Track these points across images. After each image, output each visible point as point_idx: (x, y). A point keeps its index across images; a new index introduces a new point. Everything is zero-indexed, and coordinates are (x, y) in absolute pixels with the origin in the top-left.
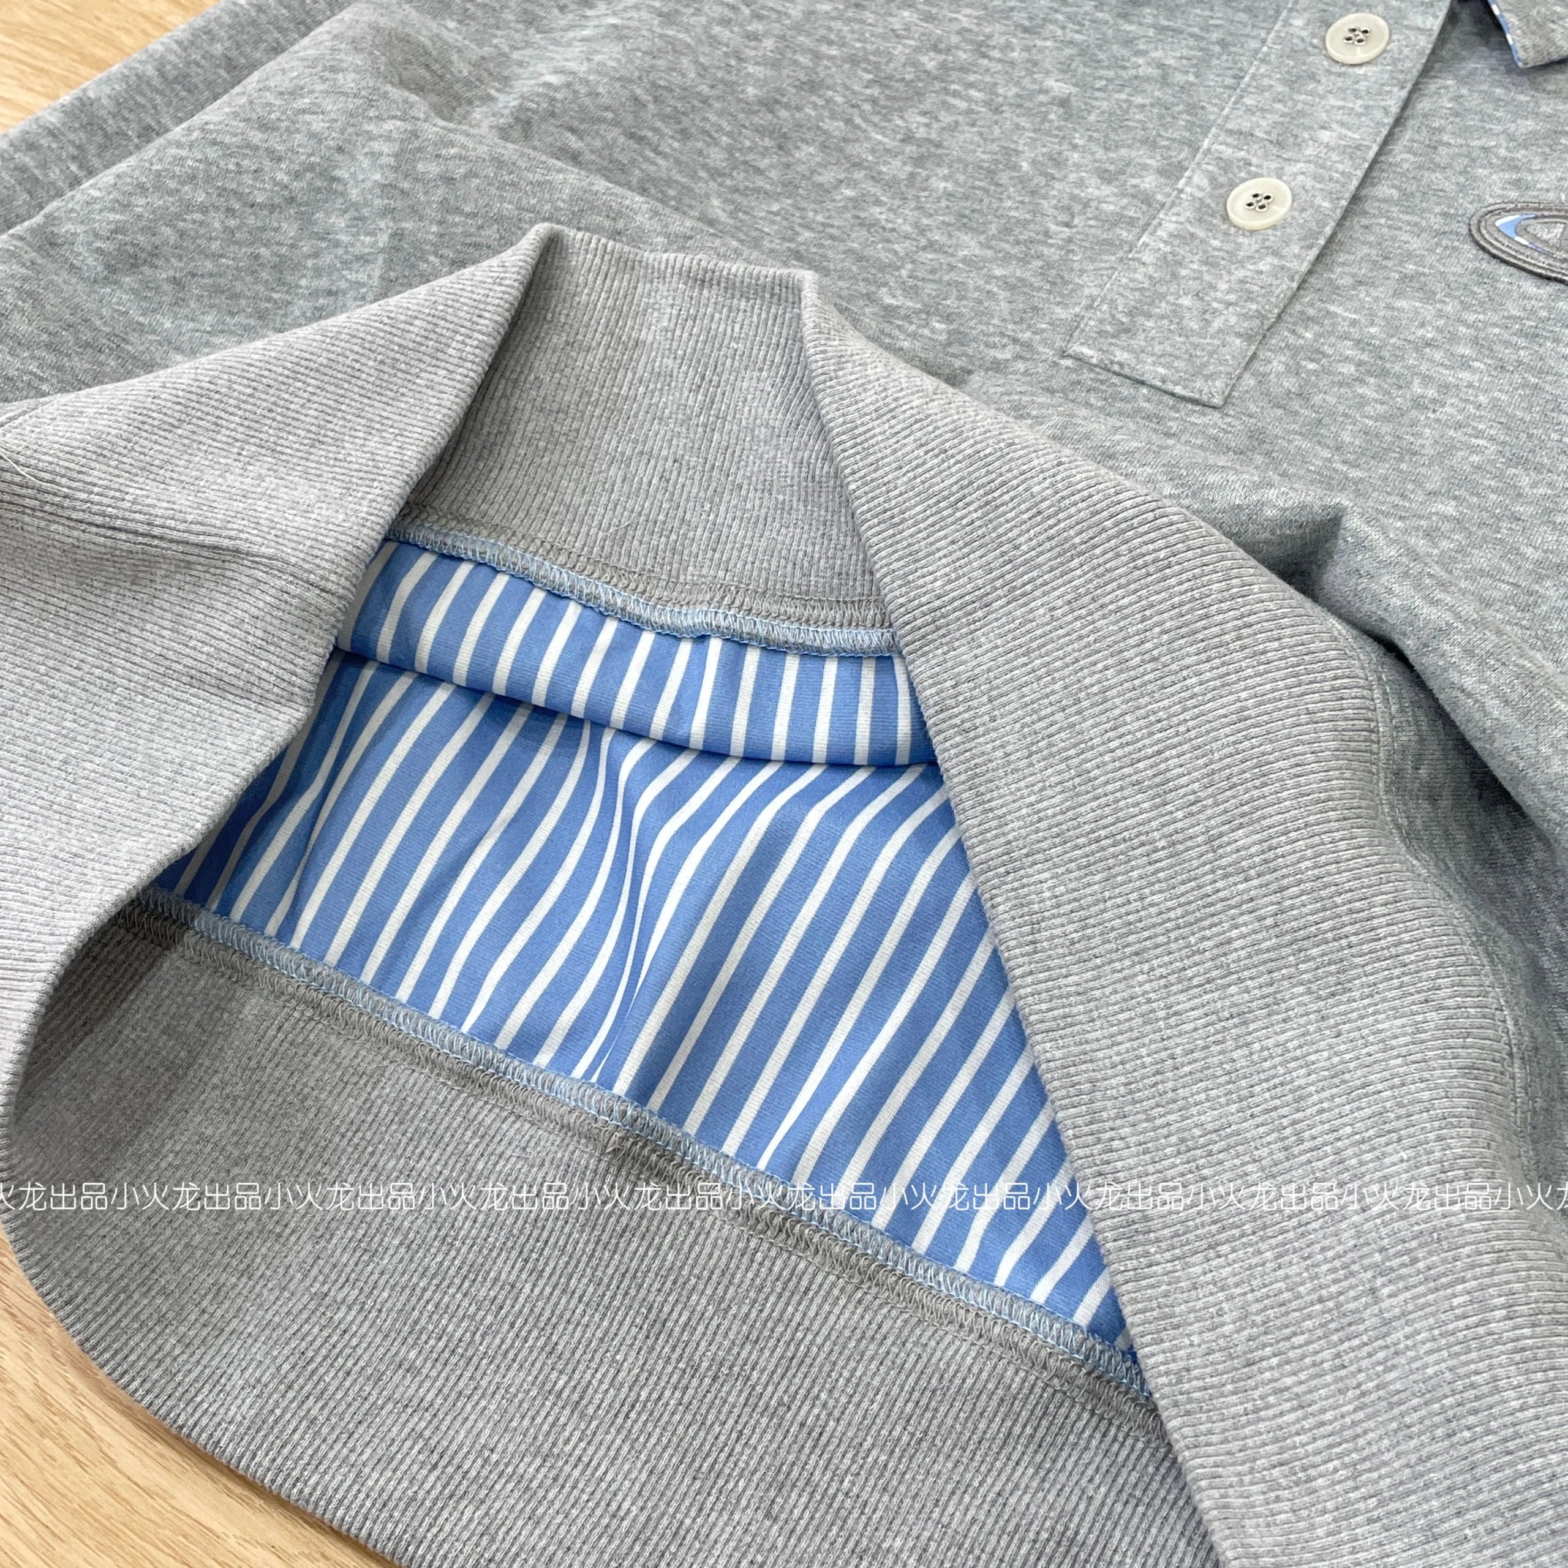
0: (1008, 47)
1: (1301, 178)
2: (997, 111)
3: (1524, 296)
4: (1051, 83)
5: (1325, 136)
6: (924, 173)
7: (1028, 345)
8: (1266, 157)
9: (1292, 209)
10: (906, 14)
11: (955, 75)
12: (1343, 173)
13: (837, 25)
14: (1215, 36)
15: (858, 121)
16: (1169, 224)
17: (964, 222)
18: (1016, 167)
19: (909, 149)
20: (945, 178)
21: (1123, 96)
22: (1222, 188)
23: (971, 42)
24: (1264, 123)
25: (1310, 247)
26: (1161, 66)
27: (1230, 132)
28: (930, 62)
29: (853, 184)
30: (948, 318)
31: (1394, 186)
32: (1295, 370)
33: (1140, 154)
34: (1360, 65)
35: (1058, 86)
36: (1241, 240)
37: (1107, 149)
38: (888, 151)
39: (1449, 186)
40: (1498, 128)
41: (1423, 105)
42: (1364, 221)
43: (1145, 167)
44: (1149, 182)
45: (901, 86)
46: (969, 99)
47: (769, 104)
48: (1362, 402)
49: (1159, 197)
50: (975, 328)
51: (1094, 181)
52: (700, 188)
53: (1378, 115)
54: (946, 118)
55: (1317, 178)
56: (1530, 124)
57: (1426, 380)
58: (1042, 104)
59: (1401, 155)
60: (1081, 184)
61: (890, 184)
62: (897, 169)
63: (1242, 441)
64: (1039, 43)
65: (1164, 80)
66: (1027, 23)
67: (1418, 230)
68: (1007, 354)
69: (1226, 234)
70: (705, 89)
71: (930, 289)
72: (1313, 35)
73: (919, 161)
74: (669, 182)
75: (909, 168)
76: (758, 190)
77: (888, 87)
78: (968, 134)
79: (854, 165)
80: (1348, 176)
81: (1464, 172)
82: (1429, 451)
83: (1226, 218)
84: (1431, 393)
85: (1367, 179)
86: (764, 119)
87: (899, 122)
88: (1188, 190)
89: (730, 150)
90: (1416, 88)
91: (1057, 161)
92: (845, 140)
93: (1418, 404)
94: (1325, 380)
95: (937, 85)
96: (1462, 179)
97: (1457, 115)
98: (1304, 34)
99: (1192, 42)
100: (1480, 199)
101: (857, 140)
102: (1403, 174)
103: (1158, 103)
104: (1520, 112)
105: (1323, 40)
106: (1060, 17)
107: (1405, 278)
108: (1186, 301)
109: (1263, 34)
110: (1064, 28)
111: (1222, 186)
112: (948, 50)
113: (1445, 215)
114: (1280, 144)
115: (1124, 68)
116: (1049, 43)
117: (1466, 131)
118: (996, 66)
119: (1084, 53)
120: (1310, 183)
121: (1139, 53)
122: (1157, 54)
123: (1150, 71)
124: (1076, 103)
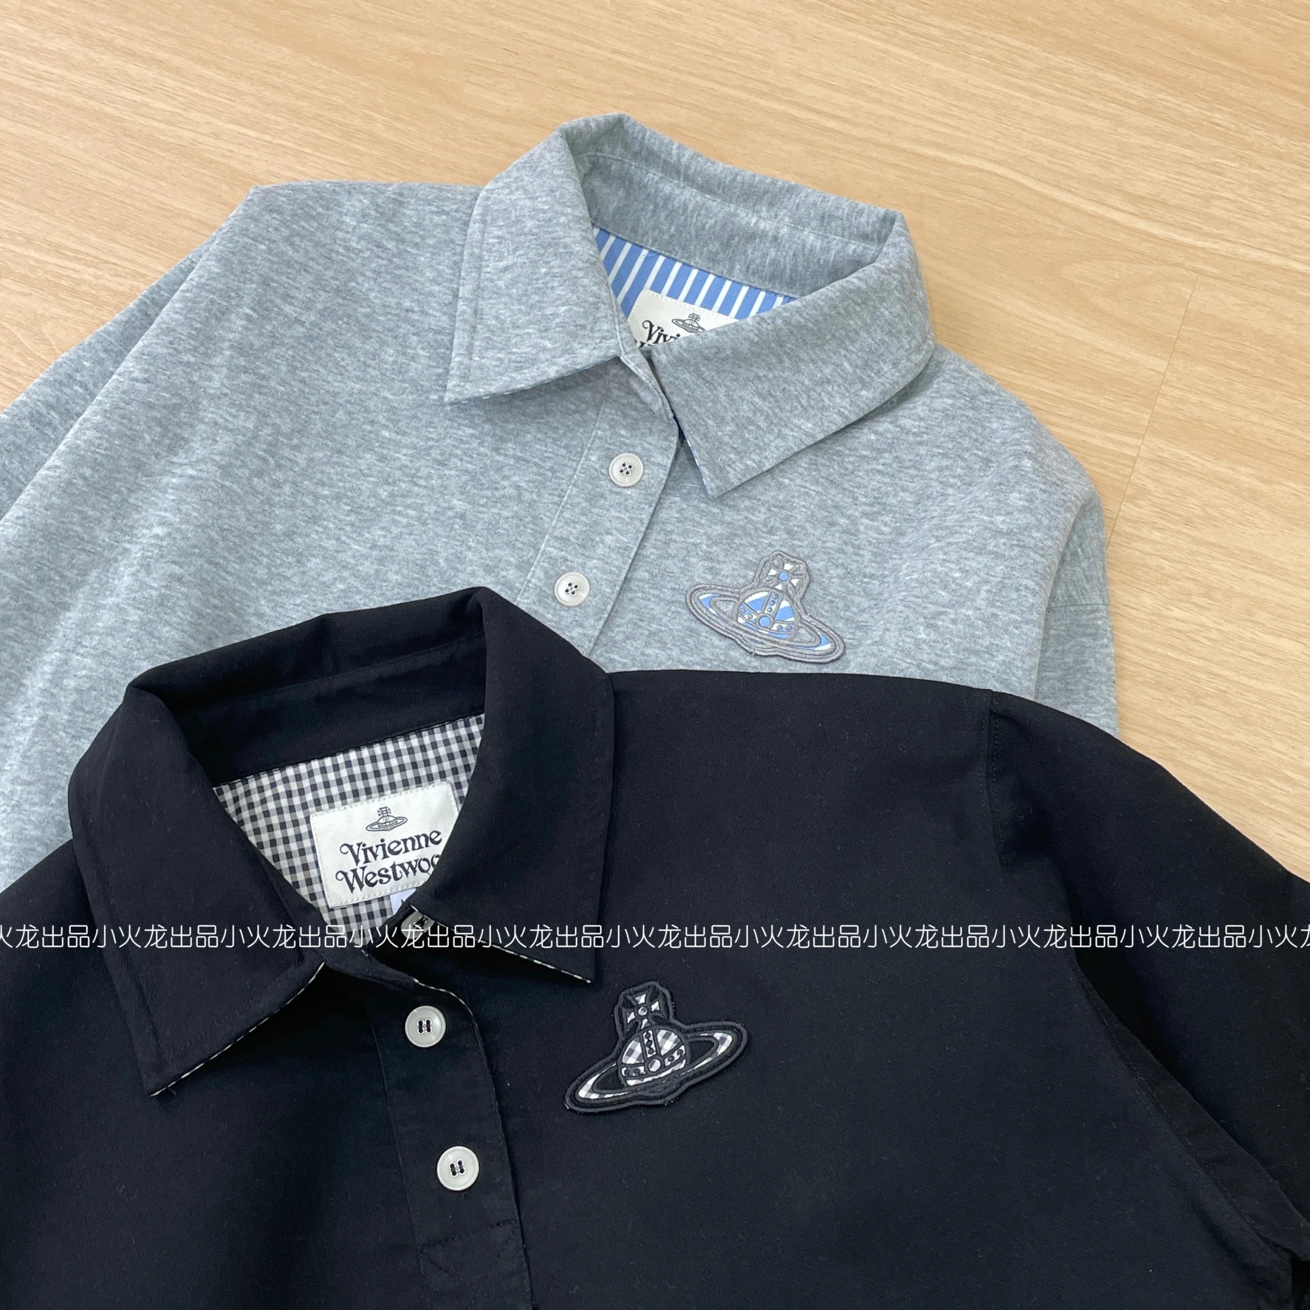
0: (429, 477)
1: (595, 571)
2: (425, 524)
3: (713, 646)
4: (455, 501)
5: (608, 539)
6: (384, 569)
8: (576, 556)
9: (589, 595)
10: (368, 456)
11: (399, 499)
12: (617, 567)
13: (327, 469)
14: (548, 465)
15: (344, 538)
18: (437, 564)
19: (375, 553)
20: (397, 573)
21: (496, 510)
22: (552, 578)
23: (407, 476)
24: (574, 531)
25: (600, 619)
26: (518, 487)
27: (556, 538)
28: (383, 493)
31: (647, 571)
33: (506, 554)
34: (628, 487)
35: (459, 504)
36: (563, 613)
37: (487, 550)
38: (362, 556)
39: (676, 570)
40: (702, 531)
41: (663, 515)
42: (630, 595)
43: (509, 563)
45: (367, 512)
46: (408, 517)
47: (290, 535)
49: (517, 585)
51: (481, 573)
52: (253, 593)
53: (637, 523)
54: (396, 531)
55: (604, 572)
56: (719, 529)
58: (450, 518)
59: (650, 552)
62: (367, 567)
64: (447, 472)
65: (519, 499)
66: (439, 457)
67: (659, 601)
69: (555, 609)
70: (250, 528)
72: (602, 467)
73: (381, 561)
74: (236, 591)
75: (375, 567)
76: (287, 591)
77: (360, 514)
78: (409, 541)
79: (343, 567)
80: (620, 569)
81: (683, 560)
85: (632, 567)
86: (288, 545)
87: (367, 535)
88: (533, 580)
89: (268, 567)
90: (659, 503)
91: (460, 558)
92: (337, 551)
95: (389, 508)
96: (682, 565)
97: (680, 521)
98: (597, 466)
99: (535, 469)
100: (691, 579)
101: (344, 551)
102: (651, 563)
103: (516, 516)
104: (715, 520)
105: (608, 470)
106: (459, 452)
107: (652, 634)
109: (574, 464)
110: (462, 460)
111: (551, 577)
112: (394, 483)
113: (673, 589)
114: (583, 546)
115: (496, 489)
116: (453, 472)
117: (685, 533)
118: (423, 491)
119: (473, 478)
120: (599, 575)
121: (505, 478)
122: (515, 478)
123: (511, 491)
124: (470, 516)
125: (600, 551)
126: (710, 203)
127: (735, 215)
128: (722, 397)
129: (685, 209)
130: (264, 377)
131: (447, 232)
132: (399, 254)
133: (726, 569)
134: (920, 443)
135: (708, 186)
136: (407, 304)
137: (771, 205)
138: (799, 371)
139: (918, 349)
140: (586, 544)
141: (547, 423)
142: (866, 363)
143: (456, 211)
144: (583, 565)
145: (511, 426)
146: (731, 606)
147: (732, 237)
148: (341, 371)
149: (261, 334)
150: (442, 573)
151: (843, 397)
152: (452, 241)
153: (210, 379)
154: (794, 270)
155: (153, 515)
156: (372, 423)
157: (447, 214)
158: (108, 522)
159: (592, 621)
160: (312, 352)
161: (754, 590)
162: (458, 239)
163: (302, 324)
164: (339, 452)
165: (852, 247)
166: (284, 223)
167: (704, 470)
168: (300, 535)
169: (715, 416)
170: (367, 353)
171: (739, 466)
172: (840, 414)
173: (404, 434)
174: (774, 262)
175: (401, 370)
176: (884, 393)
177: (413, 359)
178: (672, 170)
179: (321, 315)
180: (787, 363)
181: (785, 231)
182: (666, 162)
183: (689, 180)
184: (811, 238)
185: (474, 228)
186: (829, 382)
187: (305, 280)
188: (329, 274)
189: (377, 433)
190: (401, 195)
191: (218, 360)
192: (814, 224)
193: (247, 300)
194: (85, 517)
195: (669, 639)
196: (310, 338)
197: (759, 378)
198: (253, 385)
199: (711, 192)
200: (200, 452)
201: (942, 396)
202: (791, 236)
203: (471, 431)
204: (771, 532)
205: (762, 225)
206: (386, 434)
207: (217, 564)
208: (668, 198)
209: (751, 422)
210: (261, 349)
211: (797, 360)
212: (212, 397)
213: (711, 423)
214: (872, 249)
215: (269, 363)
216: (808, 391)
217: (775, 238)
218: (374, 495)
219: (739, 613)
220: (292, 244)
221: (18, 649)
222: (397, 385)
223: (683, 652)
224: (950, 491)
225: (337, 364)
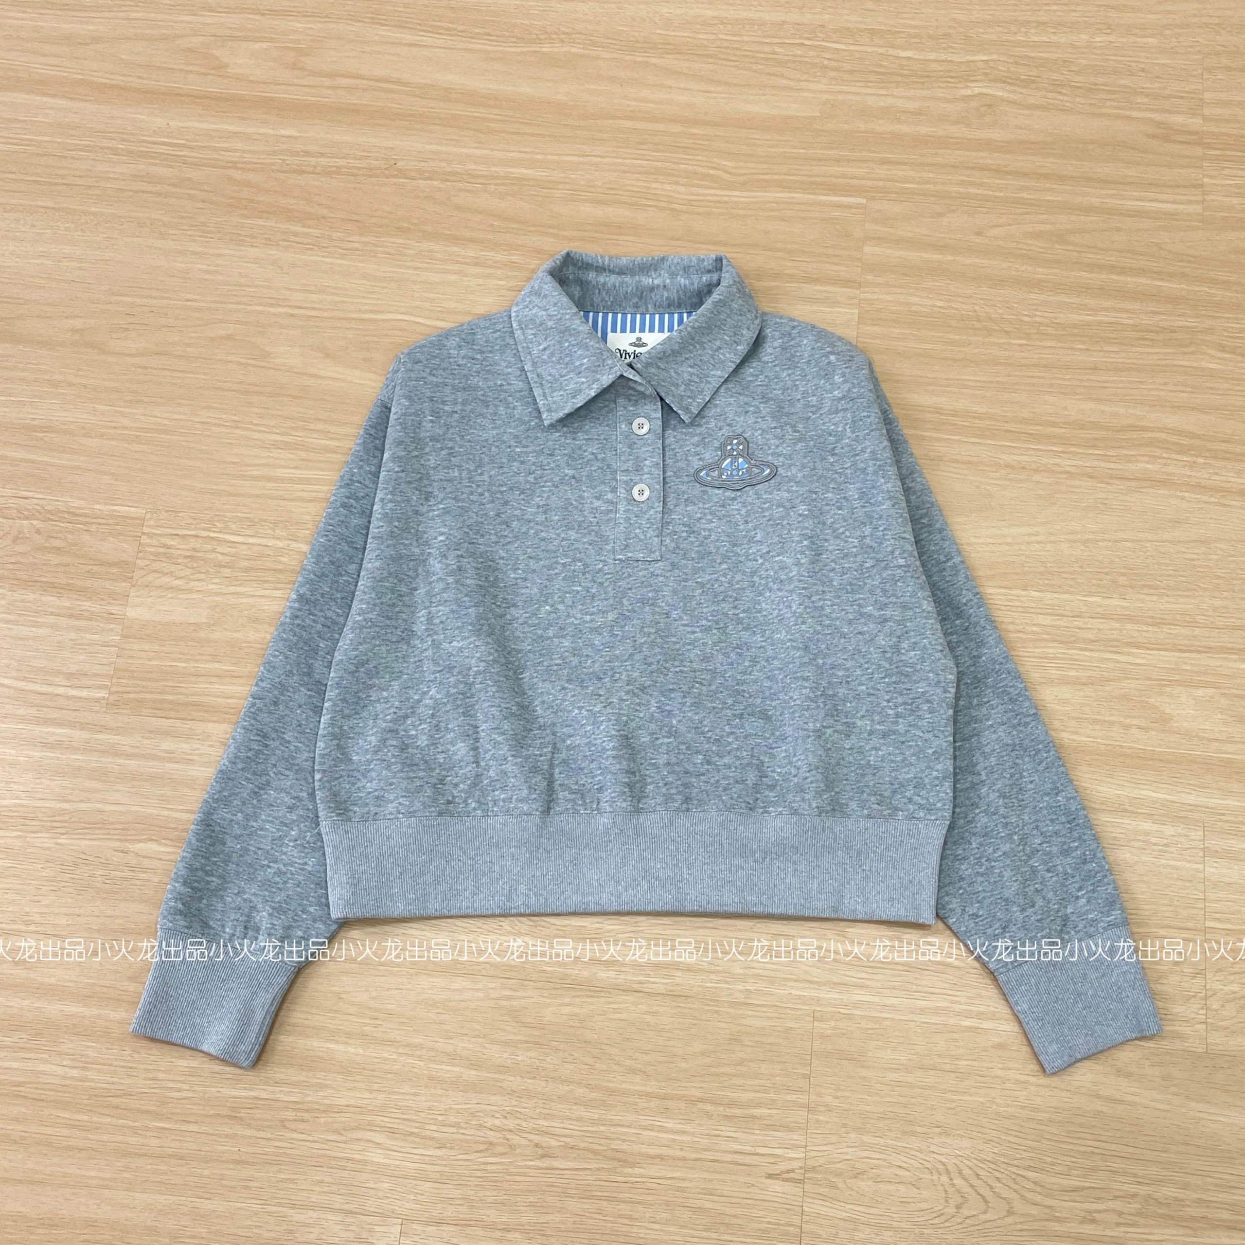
0: (549, 464)
1: (648, 480)
2: (557, 487)
3: (717, 495)
4: (566, 471)
5: (647, 462)
6: (549, 516)
7: (604, 561)
8: (636, 476)
10: (515, 464)
11: (540, 480)
12: (657, 474)
13: (500, 477)
14: (602, 437)
15: (523, 508)
16: (621, 507)
17: (569, 528)
18: (572, 504)
19: (541, 510)
20: (555, 515)
21: (588, 469)
23: (538, 467)
24: (629, 465)
26: (593, 454)
27: (623, 471)
28: (531, 478)
29: (532, 528)
30: (580, 561)
31: (672, 471)
32: (672, 540)
33: (602, 487)
34: (646, 434)
35: (571, 472)
38: (535, 513)
39: (684, 466)
40: (688, 443)
41: (667, 442)
42: (669, 485)
43: (606, 492)
44: (610, 496)
45: (528, 491)
46: (548, 487)
47: (498, 515)
48: (692, 543)
49: (615, 500)
50: (588, 561)
51: (595, 501)
52: (494, 549)
53: (657, 450)
54: (545, 495)
55: (652, 479)
56: (696, 438)
57: (704, 530)
58: (568, 480)
59: (668, 461)
60: (591, 503)
61: (541, 524)
62: (540, 518)
63: (670, 568)
64: (556, 458)
65: (597, 459)
66: (549, 452)
67: (683, 483)
68: (601, 566)
70: (480, 520)
71: (571, 553)
72: (629, 429)
73: (545, 512)
76: (509, 543)
78: (554, 498)
79: (529, 522)
80: (659, 475)
81: (686, 460)
82: (714, 551)
83: (634, 500)
84: (707, 533)
85: (664, 472)
86: (499, 520)
87: (534, 503)
88: (621, 495)
89: (496, 534)
90: (663, 437)
91: (583, 498)
92: (523, 515)
93: (705, 538)
94: (681, 540)
95: (537, 486)
96: (686, 462)
97: (677, 442)
98: (626, 430)
99: (597, 442)
100: (693, 468)
101: (526, 514)
102: (672, 467)
103: (599, 468)
104: (693, 435)
105: (632, 429)
107: (686, 500)
108: (637, 531)
109: (615, 433)
110: (560, 450)
111: (629, 491)
112: (534, 472)
113: (687, 475)
114: (637, 470)
115: (583, 458)
116: (559, 457)
117: (681, 447)
118: (550, 472)
119: (570, 457)
120: (651, 481)
121: (585, 451)
122: (590, 450)
123: (592, 457)
124: (577, 476)
125: (646, 470)
126: (626, 279)
127: (640, 281)
128: (673, 374)
129: (615, 287)
130: (451, 448)
131: (504, 340)
132: (485, 359)
133: (707, 456)
134: (775, 366)
135: (621, 272)
136: (499, 382)
137: (656, 270)
138: (705, 348)
139: (756, 317)
140: (638, 469)
141: (593, 417)
142: (735, 333)
143: (504, 328)
144: (641, 479)
145: (576, 425)
146: (717, 472)
147: (642, 293)
148: (483, 428)
149: (440, 427)
150: (576, 507)
151: (730, 353)
152: (508, 344)
153: (429, 460)
154: (679, 299)
155: (432, 532)
156: (510, 447)
157: (499, 331)
158: (415, 543)
159: (657, 504)
160: (467, 425)
161: (725, 459)
162: (511, 342)
163: (456, 412)
164: (501, 467)
165: (704, 279)
166: (426, 366)
167: (680, 412)
168: (503, 513)
169: (673, 385)
170: (491, 414)
171: (695, 404)
172: (731, 362)
173: (527, 447)
174: (667, 298)
175: (511, 416)
176: (748, 344)
177: (514, 408)
178: (601, 269)
179: (463, 404)
180: (698, 346)
181: (668, 281)
182: (597, 267)
183: (612, 272)
184: (682, 281)
185: (518, 333)
186: (720, 348)
187: (448, 390)
188: (457, 381)
189: (514, 451)
190: (472, 329)
191: (427, 450)
192: (681, 273)
193: (427, 412)
194: (405, 545)
195: (695, 500)
196: (463, 418)
197: (687, 359)
198: (449, 454)
199: (624, 274)
200: (441, 496)
201: (776, 340)
202: (672, 283)
203: (558, 434)
204: (720, 429)
205: (656, 282)
206: (518, 450)
207: (473, 543)
208: (604, 284)
209: (691, 381)
210: (444, 434)
211: (702, 344)
212: (434, 468)
213: (673, 388)
214: (715, 277)
215: (451, 440)
216: (712, 357)
217: (665, 286)
218: (527, 482)
219: (722, 474)
220: (434, 375)
221: (404, 616)
222: (513, 424)
223: (704, 503)
224: (798, 383)
225: (480, 426)
